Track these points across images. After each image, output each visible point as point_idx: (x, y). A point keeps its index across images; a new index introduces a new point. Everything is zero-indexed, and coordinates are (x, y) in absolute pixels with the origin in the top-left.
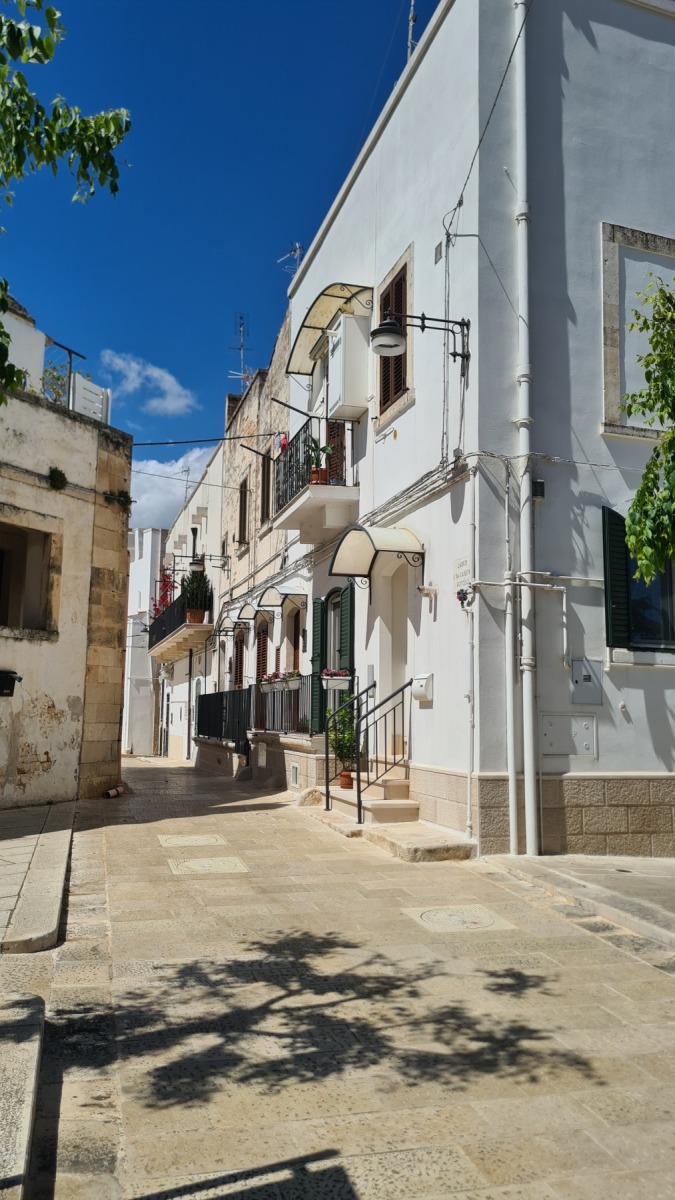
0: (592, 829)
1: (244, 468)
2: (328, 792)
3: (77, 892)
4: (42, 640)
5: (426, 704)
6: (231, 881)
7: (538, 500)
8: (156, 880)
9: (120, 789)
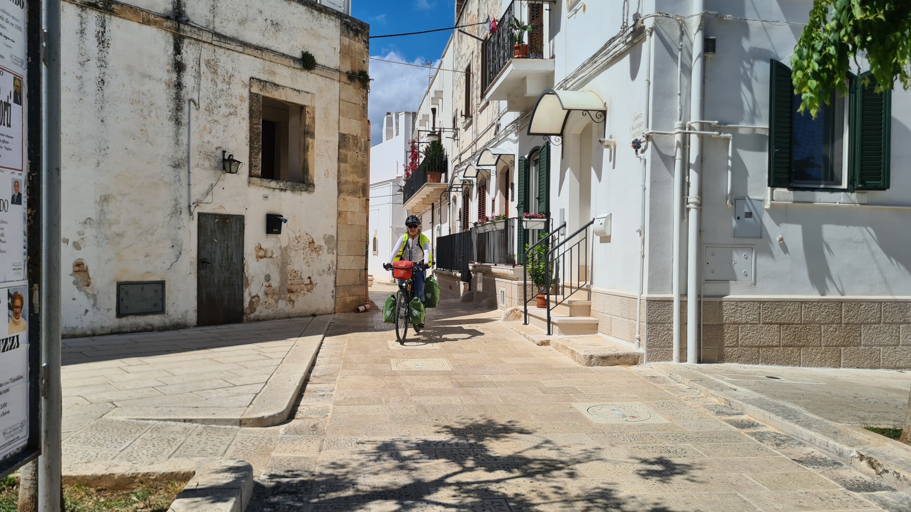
0: (746, 342)
1: (468, 55)
2: (526, 312)
3: (314, 382)
4: (301, 190)
5: (605, 239)
6: (436, 377)
7: (710, 55)
8: (376, 374)
9: (368, 306)
